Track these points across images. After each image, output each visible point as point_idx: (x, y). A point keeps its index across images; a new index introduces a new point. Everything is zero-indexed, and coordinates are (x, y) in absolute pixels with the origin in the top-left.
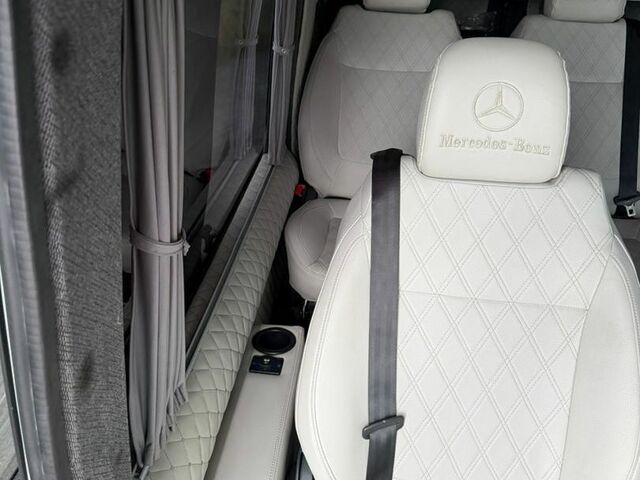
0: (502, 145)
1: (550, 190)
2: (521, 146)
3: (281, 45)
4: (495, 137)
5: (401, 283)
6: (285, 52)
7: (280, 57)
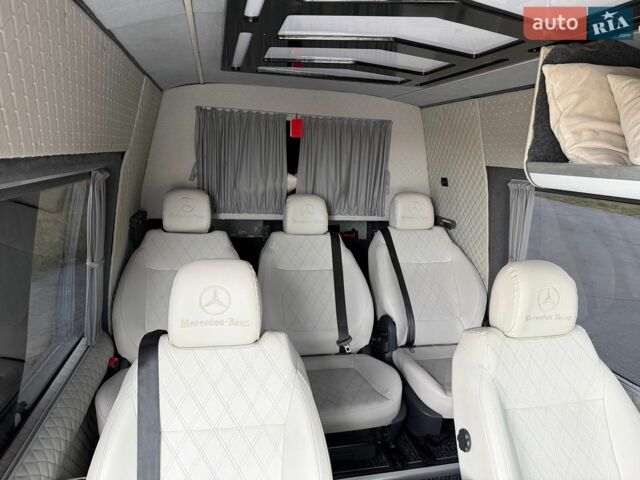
0: (221, 323)
1: (256, 347)
2: (232, 322)
3: (93, 261)
4: (215, 318)
5: (162, 426)
6: (95, 265)
7: (92, 269)
